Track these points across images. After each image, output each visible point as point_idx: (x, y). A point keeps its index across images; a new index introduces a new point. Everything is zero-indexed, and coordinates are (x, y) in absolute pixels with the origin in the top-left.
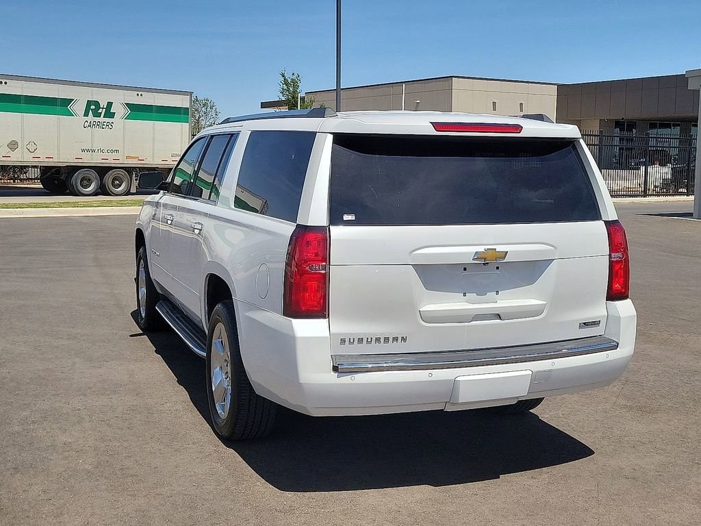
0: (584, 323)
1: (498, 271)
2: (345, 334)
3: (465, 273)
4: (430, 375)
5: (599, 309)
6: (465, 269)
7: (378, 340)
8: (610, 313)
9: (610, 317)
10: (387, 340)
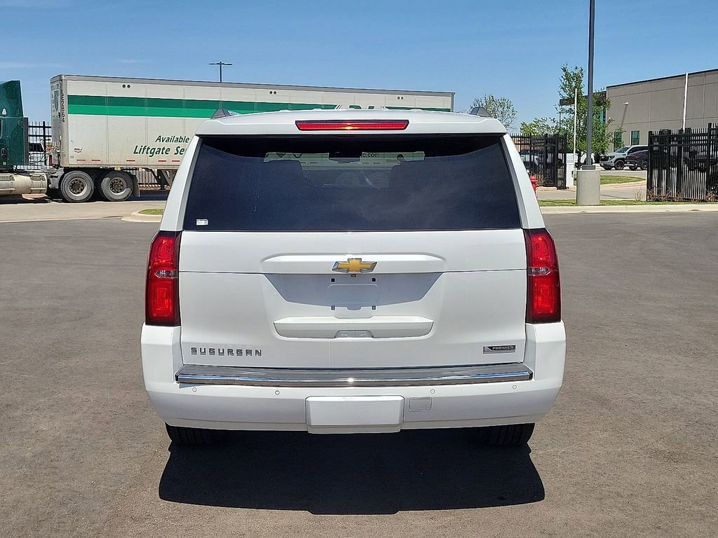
0: (491, 348)
1: (374, 284)
2: (196, 343)
3: (333, 284)
4: (277, 393)
5: (515, 332)
6: (333, 280)
7: (230, 351)
8: (529, 338)
9: (529, 342)
10: (239, 352)
